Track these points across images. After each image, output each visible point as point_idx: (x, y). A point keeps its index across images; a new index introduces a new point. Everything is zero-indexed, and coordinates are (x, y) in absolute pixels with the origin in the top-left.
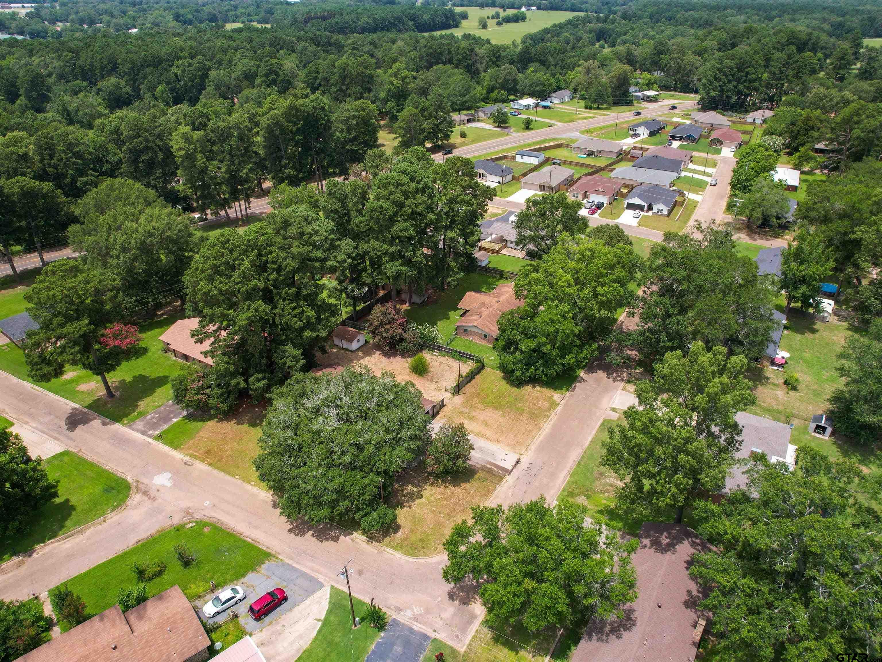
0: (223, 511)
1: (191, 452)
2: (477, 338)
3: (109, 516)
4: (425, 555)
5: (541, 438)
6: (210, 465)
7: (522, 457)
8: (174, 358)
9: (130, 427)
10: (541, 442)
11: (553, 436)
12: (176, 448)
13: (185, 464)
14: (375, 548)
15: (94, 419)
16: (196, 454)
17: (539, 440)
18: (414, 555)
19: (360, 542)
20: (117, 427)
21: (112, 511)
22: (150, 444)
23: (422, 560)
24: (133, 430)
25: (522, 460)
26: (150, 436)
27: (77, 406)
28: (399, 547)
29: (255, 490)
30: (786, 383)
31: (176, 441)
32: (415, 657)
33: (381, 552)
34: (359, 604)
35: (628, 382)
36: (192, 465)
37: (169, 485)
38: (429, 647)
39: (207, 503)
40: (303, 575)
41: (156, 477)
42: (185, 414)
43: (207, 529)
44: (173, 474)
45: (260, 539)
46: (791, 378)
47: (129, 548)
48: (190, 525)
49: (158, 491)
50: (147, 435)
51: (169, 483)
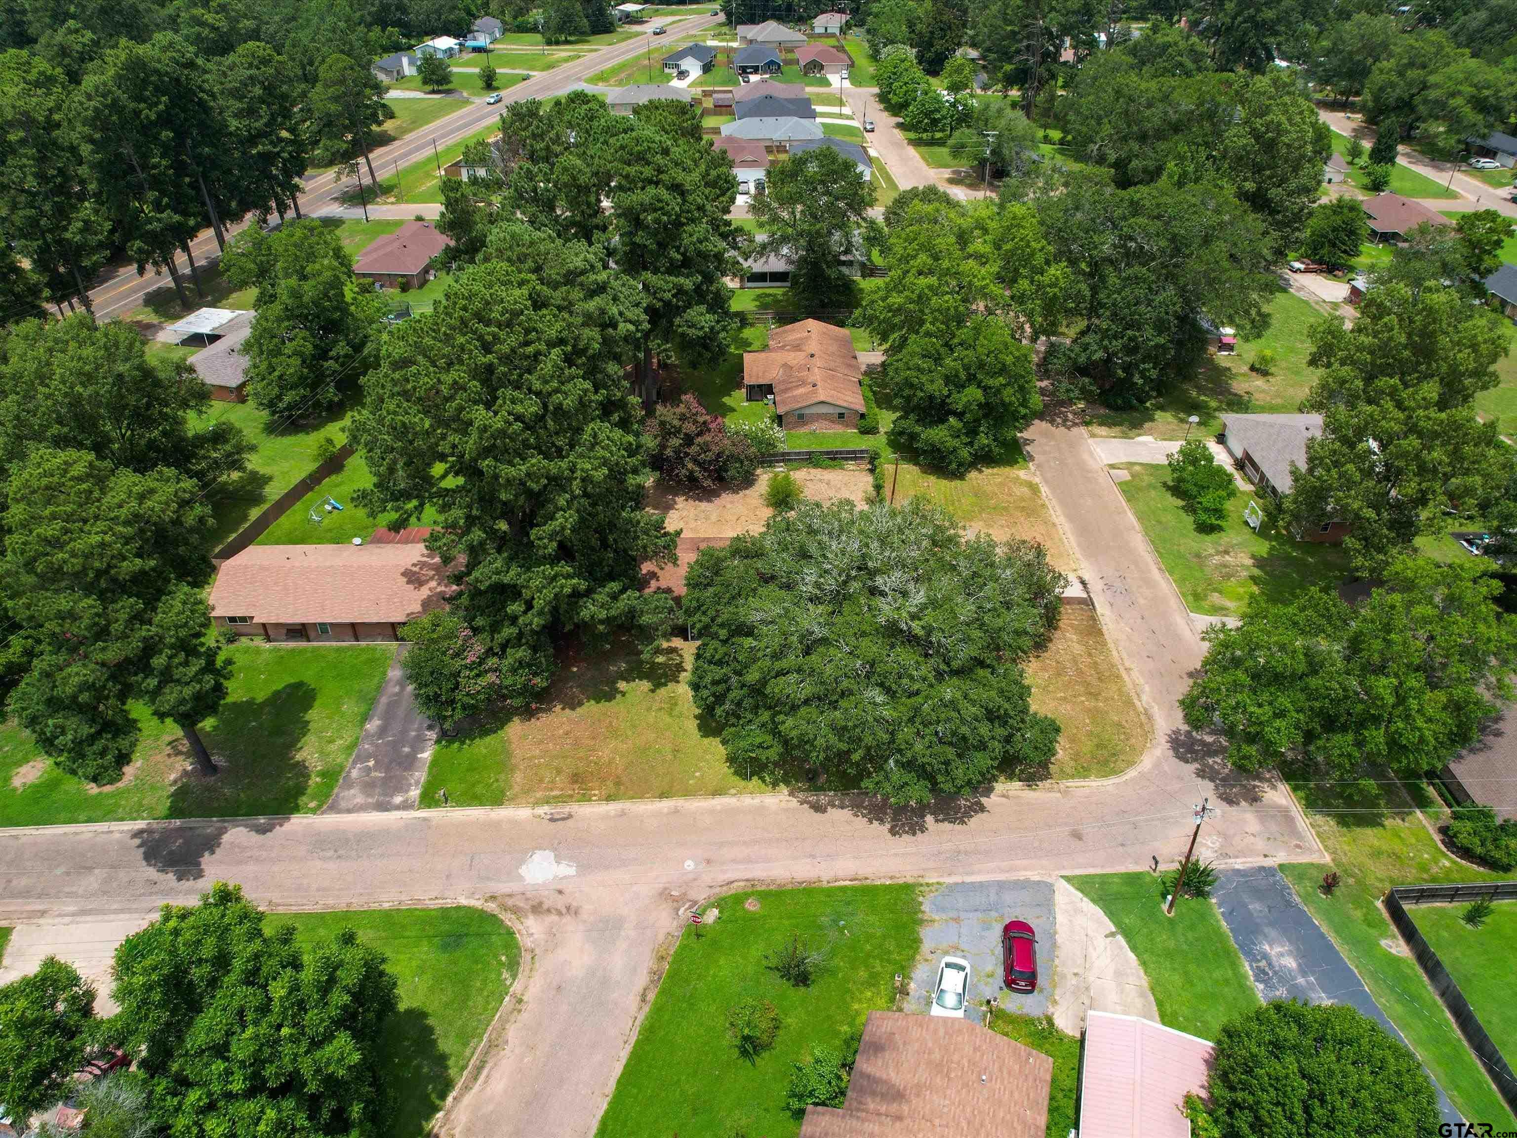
0: (734, 861)
1: (539, 795)
2: (824, 424)
3: (516, 987)
4: (1131, 764)
5: (1072, 539)
6: (609, 798)
7: (1080, 573)
8: (268, 646)
9: (334, 808)
10: (1079, 545)
11: (1084, 530)
12: (498, 800)
13: (552, 820)
14: (1050, 790)
15: (222, 831)
16: (556, 793)
17: (1074, 544)
18: (1115, 772)
19: (1019, 793)
20: (297, 822)
21: (514, 977)
22: (425, 819)
23: (1131, 773)
24: (349, 811)
25: (1086, 577)
26: (406, 806)
27: (141, 824)
28: (1083, 772)
29: (747, 801)
30: (1253, 368)
31: (479, 789)
32: (1289, 904)
33: (1066, 792)
34: (1133, 879)
35: (1087, 424)
36: (570, 816)
37: (572, 871)
38: (1288, 881)
39: (689, 865)
40: (1001, 886)
41: (523, 871)
42: (432, 735)
43: (752, 906)
44: (554, 850)
45: (862, 873)
46: (1263, 359)
47: (641, 1017)
48: (712, 916)
49: (560, 892)
50: (398, 808)
51: (567, 870)
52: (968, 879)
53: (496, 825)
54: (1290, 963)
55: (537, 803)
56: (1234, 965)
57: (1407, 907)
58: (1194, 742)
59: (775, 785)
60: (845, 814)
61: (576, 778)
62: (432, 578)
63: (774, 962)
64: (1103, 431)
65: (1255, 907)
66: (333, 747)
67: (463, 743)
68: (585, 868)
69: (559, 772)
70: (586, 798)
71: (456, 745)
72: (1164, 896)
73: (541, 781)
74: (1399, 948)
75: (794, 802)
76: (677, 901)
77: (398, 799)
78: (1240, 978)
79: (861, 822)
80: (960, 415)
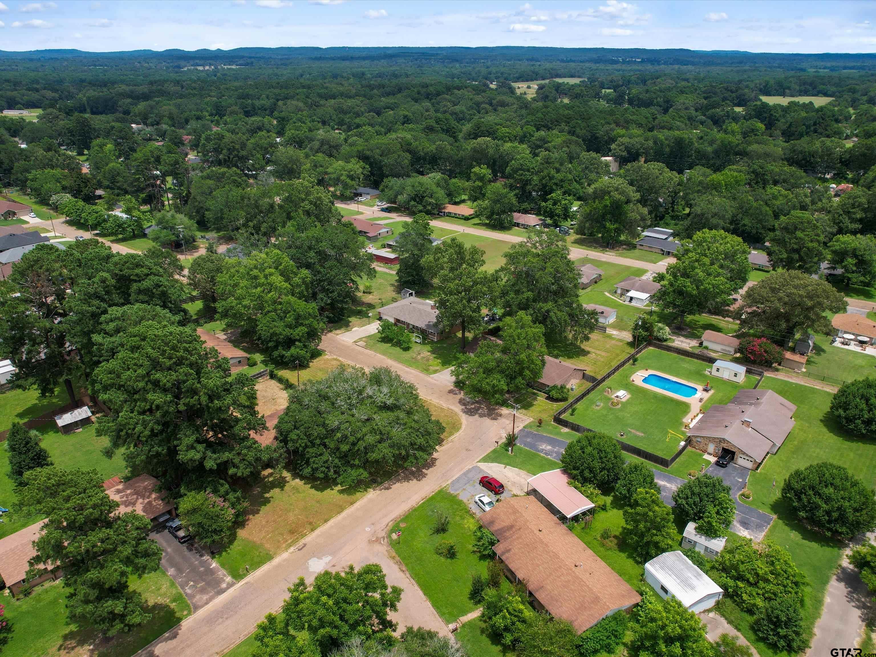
0: (381, 518)
1: (284, 546)
6: (313, 530)
9: (197, 608)
12: (269, 558)
13: (300, 550)
14: (448, 443)
16: (290, 541)
20: (187, 623)
23: (464, 426)
24: (206, 604)
26: (231, 585)
29: (364, 499)
30: (364, 292)
31: (256, 559)
32: (535, 435)
33: (452, 441)
34: (494, 451)
35: (331, 331)
36: (305, 545)
37: (329, 558)
38: (529, 430)
39: (368, 529)
40: (465, 474)
41: (311, 570)
42: (206, 557)
43: (402, 525)
44: (314, 557)
45: (423, 496)
46: (367, 287)
47: (408, 575)
48: (394, 536)
49: (334, 566)
50: (228, 588)
51: (327, 559)
52: (454, 479)
53: (279, 566)
54: (549, 447)
55: (286, 549)
56: (539, 456)
57: (562, 417)
58: (470, 409)
59: (366, 491)
60: (398, 485)
61: (292, 532)
62: (137, 499)
63: (431, 532)
64: (338, 332)
65: (528, 440)
66: (163, 590)
67: (226, 551)
68: (333, 553)
69: (282, 534)
70: (304, 535)
71: (224, 553)
72: (508, 450)
73: (279, 542)
74: (565, 430)
75: (378, 492)
76: (378, 540)
77: (224, 586)
78: (543, 457)
79: (405, 484)
80: (299, 341)
